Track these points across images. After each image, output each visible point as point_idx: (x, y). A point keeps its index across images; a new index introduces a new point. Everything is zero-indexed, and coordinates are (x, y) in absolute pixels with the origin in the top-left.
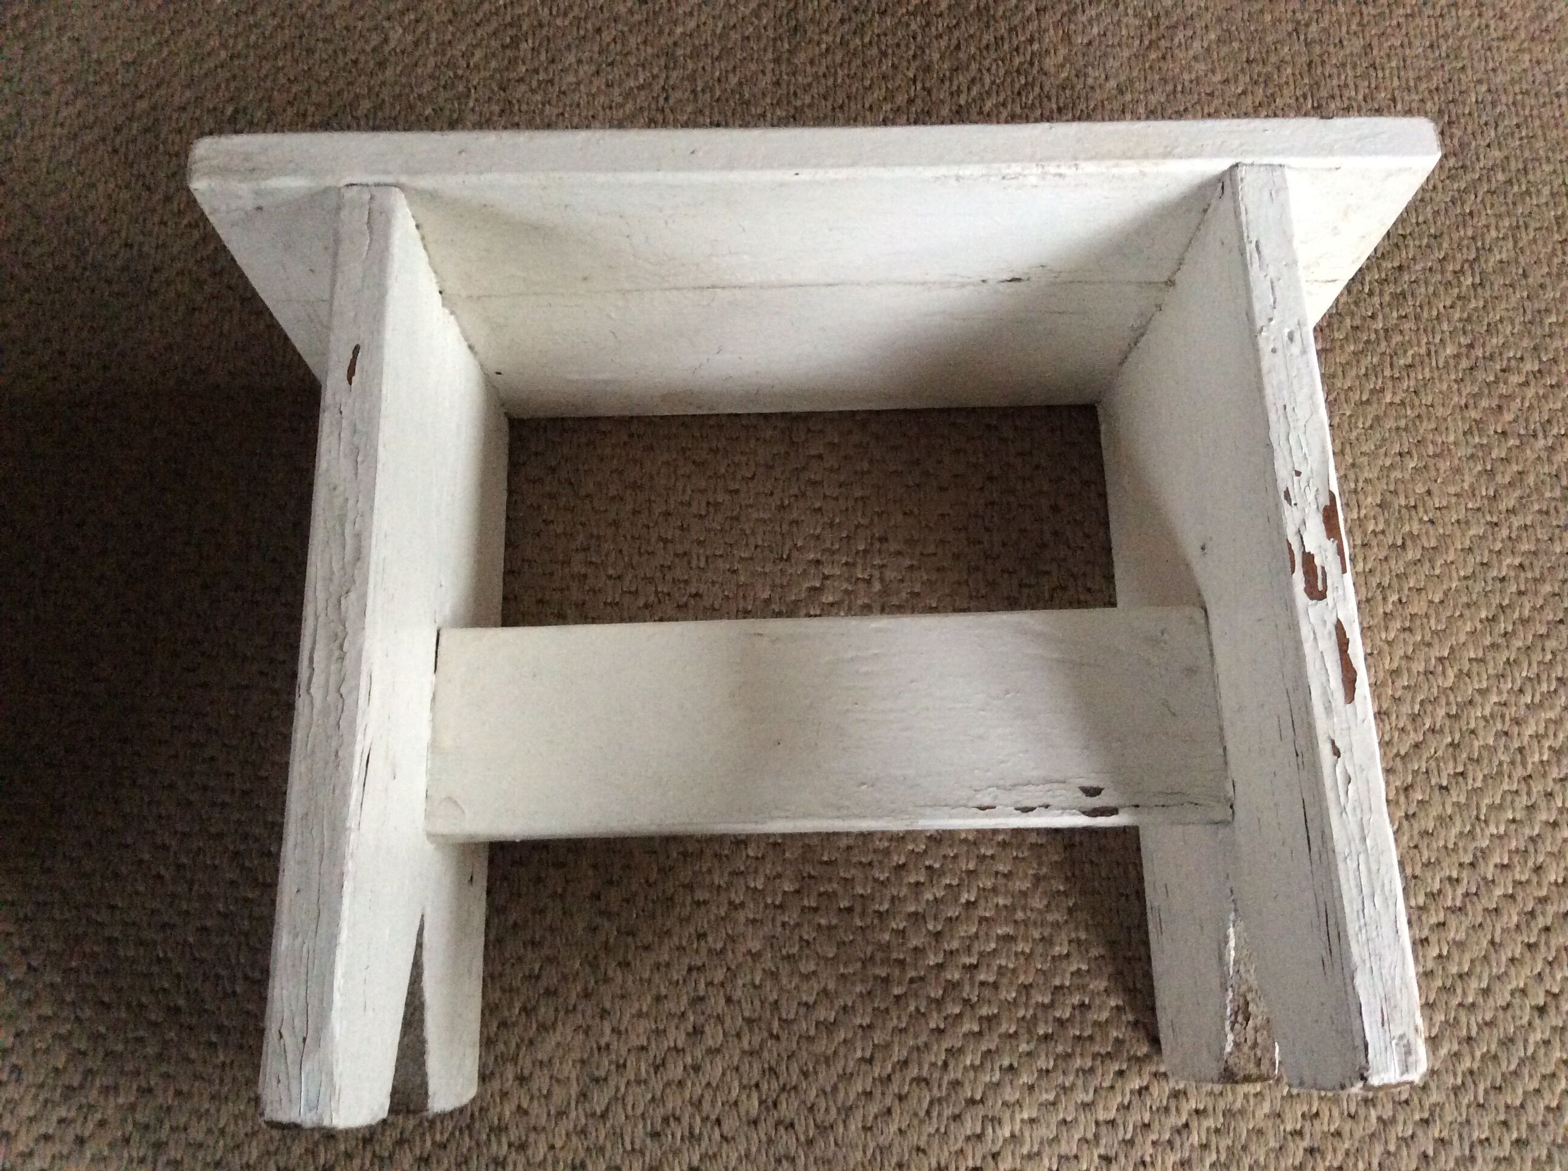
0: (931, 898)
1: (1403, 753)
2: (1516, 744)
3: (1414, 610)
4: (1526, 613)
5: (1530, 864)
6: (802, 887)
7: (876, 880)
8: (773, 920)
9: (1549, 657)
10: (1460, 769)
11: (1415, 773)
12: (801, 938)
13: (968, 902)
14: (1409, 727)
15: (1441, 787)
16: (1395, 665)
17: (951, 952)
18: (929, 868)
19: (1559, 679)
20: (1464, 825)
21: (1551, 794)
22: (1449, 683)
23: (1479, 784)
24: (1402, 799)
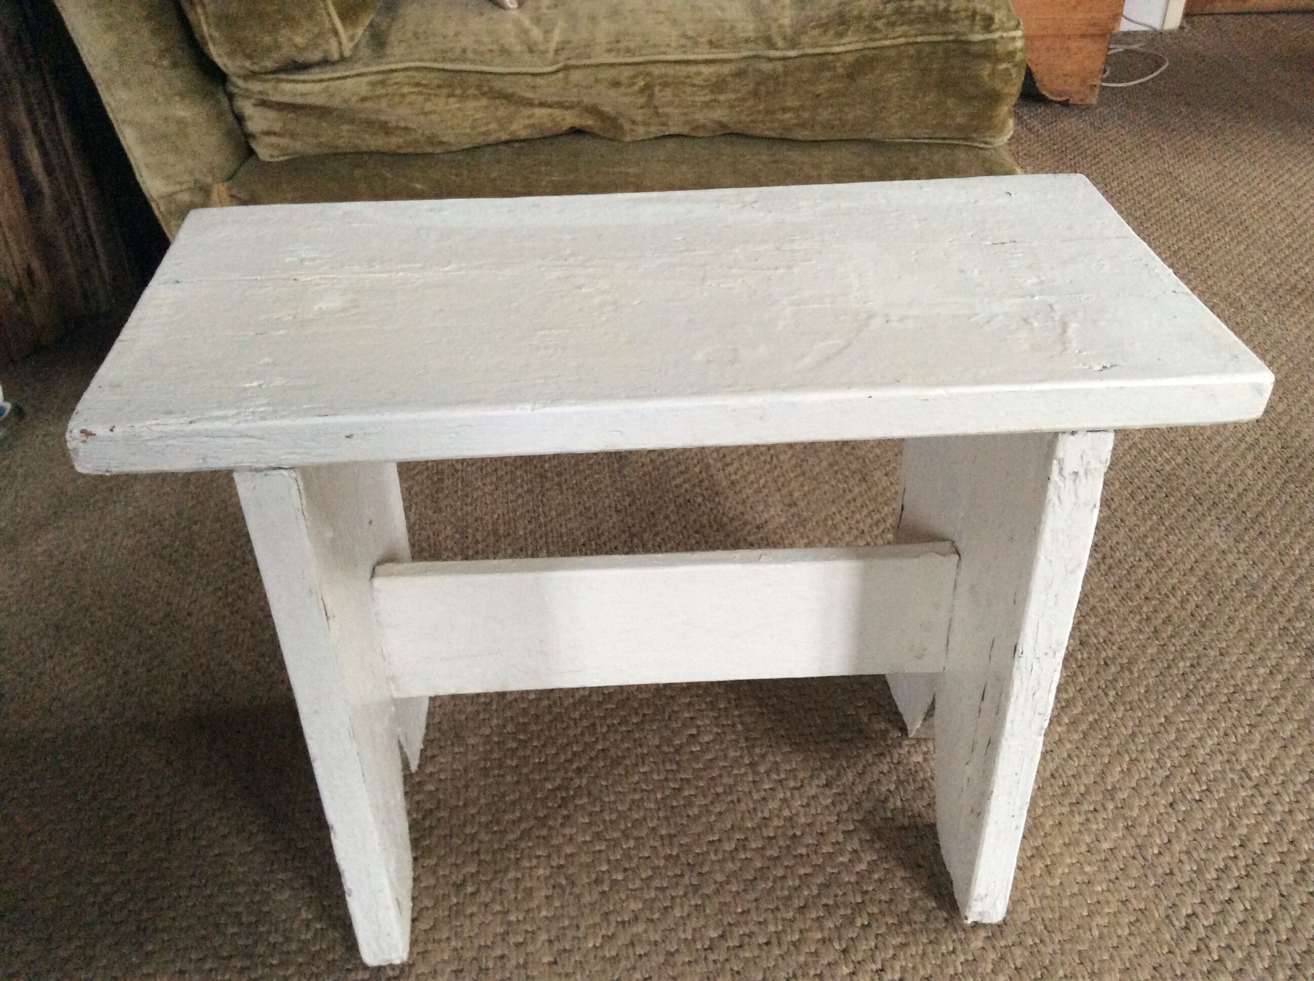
0: (832, 926)
1: (1158, 783)
2: (1238, 767)
3: (1129, 699)
4: (1208, 691)
5: (1285, 839)
6: (724, 932)
7: (784, 919)
8: (706, 959)
9: (1236, 713)
10: (1204, 787)
11: (1173, 794)
12: (732, 970)
13: (863, 926)
14: (1156, 766)
15: (1196, 801)
16: (1130, 732)
17: (859, 962)
18: (826, 905)
19: (1250, 725)
20: (1223, 821)
21: (1277, 794)
22: (1172, 737)
23: (1222, 794)
24: (1170, 810)
